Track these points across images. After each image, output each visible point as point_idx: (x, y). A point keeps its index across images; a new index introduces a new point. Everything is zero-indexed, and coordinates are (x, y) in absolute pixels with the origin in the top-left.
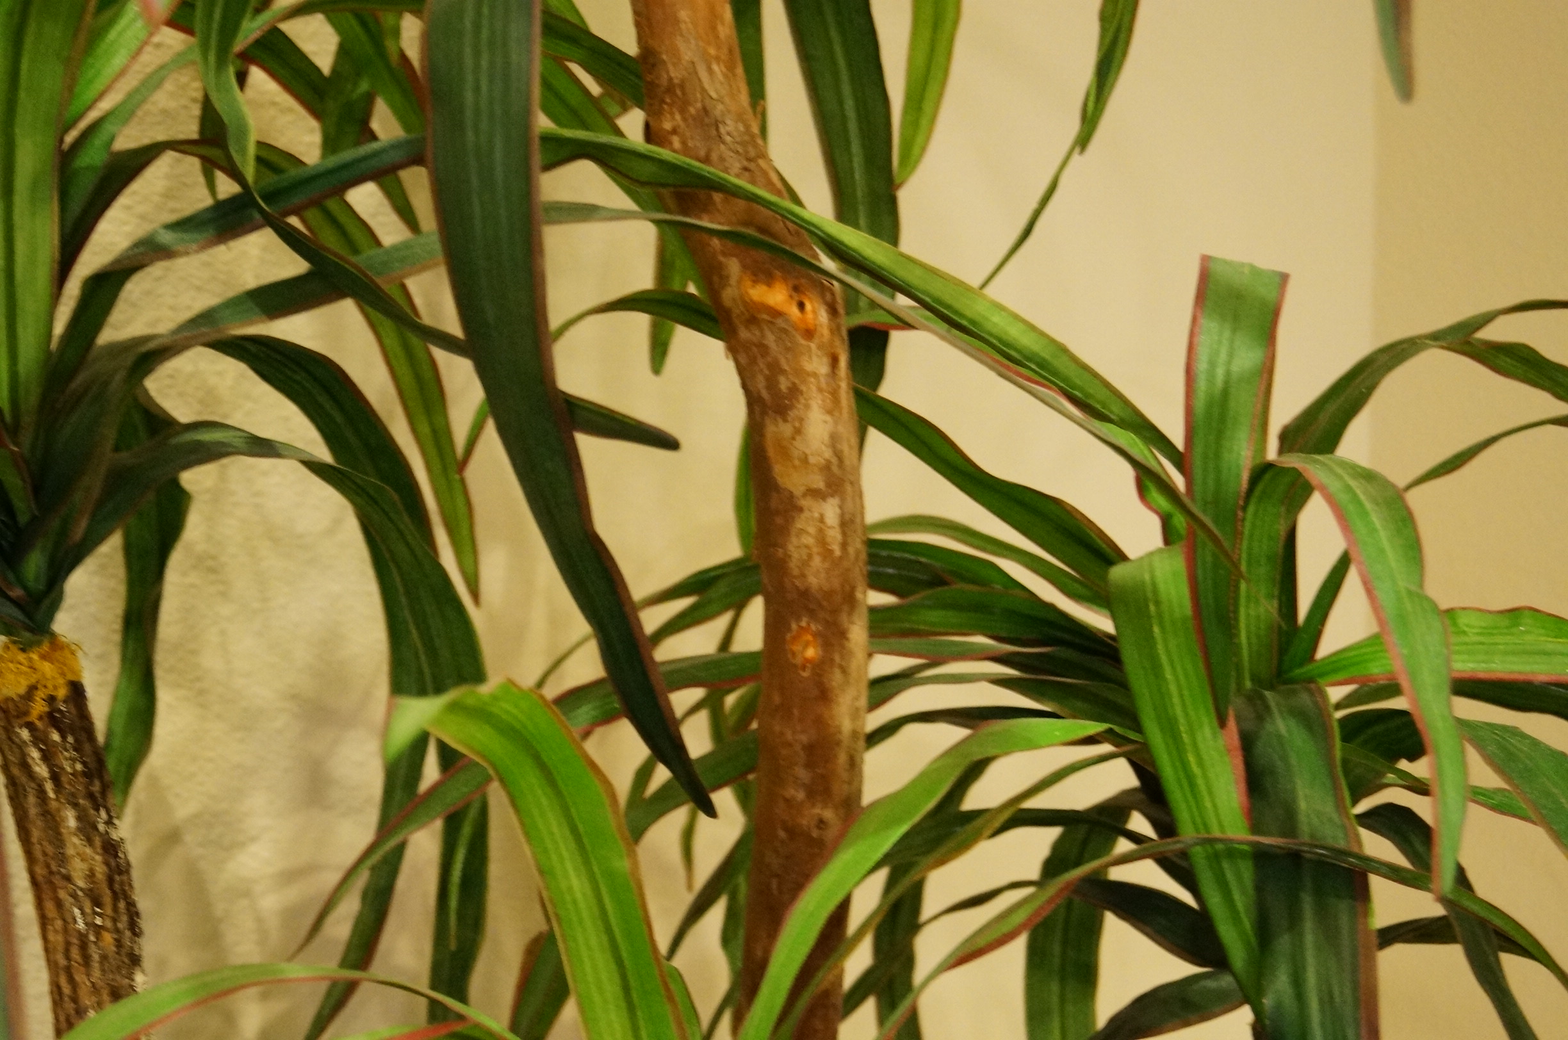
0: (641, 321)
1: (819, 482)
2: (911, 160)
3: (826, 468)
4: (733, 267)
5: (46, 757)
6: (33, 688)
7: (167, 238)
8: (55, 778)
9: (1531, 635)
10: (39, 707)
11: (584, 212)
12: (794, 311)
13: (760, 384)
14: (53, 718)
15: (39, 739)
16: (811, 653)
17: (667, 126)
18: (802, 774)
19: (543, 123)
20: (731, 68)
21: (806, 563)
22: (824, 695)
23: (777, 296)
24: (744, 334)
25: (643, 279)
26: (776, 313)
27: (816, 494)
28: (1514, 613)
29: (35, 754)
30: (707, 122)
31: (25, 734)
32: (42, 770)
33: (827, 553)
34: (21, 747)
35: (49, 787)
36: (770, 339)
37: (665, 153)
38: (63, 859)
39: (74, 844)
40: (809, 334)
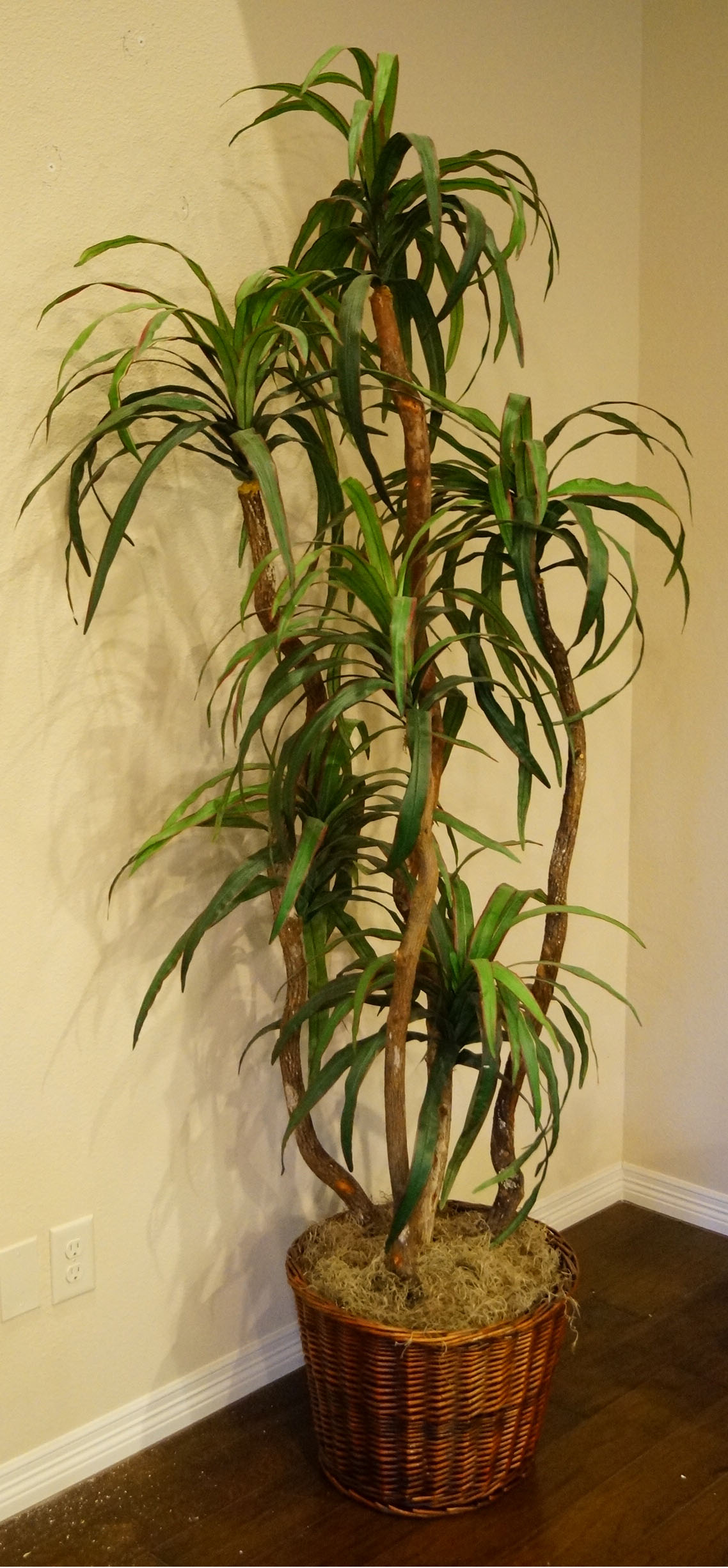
0: (379, 409)
1: (419, 446)
2: (449, 366)
3: (421, 443)
4: (400, 397)
5: (253, 507)
6: (251, 492)
7: (279, 393)
8: (255, 511)
9: (594, 484)
10: (252, 496)
11: (368, 387)
12: (413, 408)
13: (406, 425)
14: (255, 499)
15: (252, 503)
16: (418, 484)
17: (385, 365)
18: (416, 512)
19: (362, 366)
20: (399, 351)
21: (417, 463)
22: (421, 494)
23: (410, 404)
24: (403, 413)
25: (380, 400)
26: (409, 408)
27: (419, 449)
28: (590, 480)
29: (251, 506)
30: (395, 365)
31: (249, 502)
32: (252, 510)
33: (421, 461)
34: (248, 505)
35: (254, 514)
36: (408, 414)
37: (385, 373)
38: (256, 530)
39: (259, 526)
40: (417, 412)
